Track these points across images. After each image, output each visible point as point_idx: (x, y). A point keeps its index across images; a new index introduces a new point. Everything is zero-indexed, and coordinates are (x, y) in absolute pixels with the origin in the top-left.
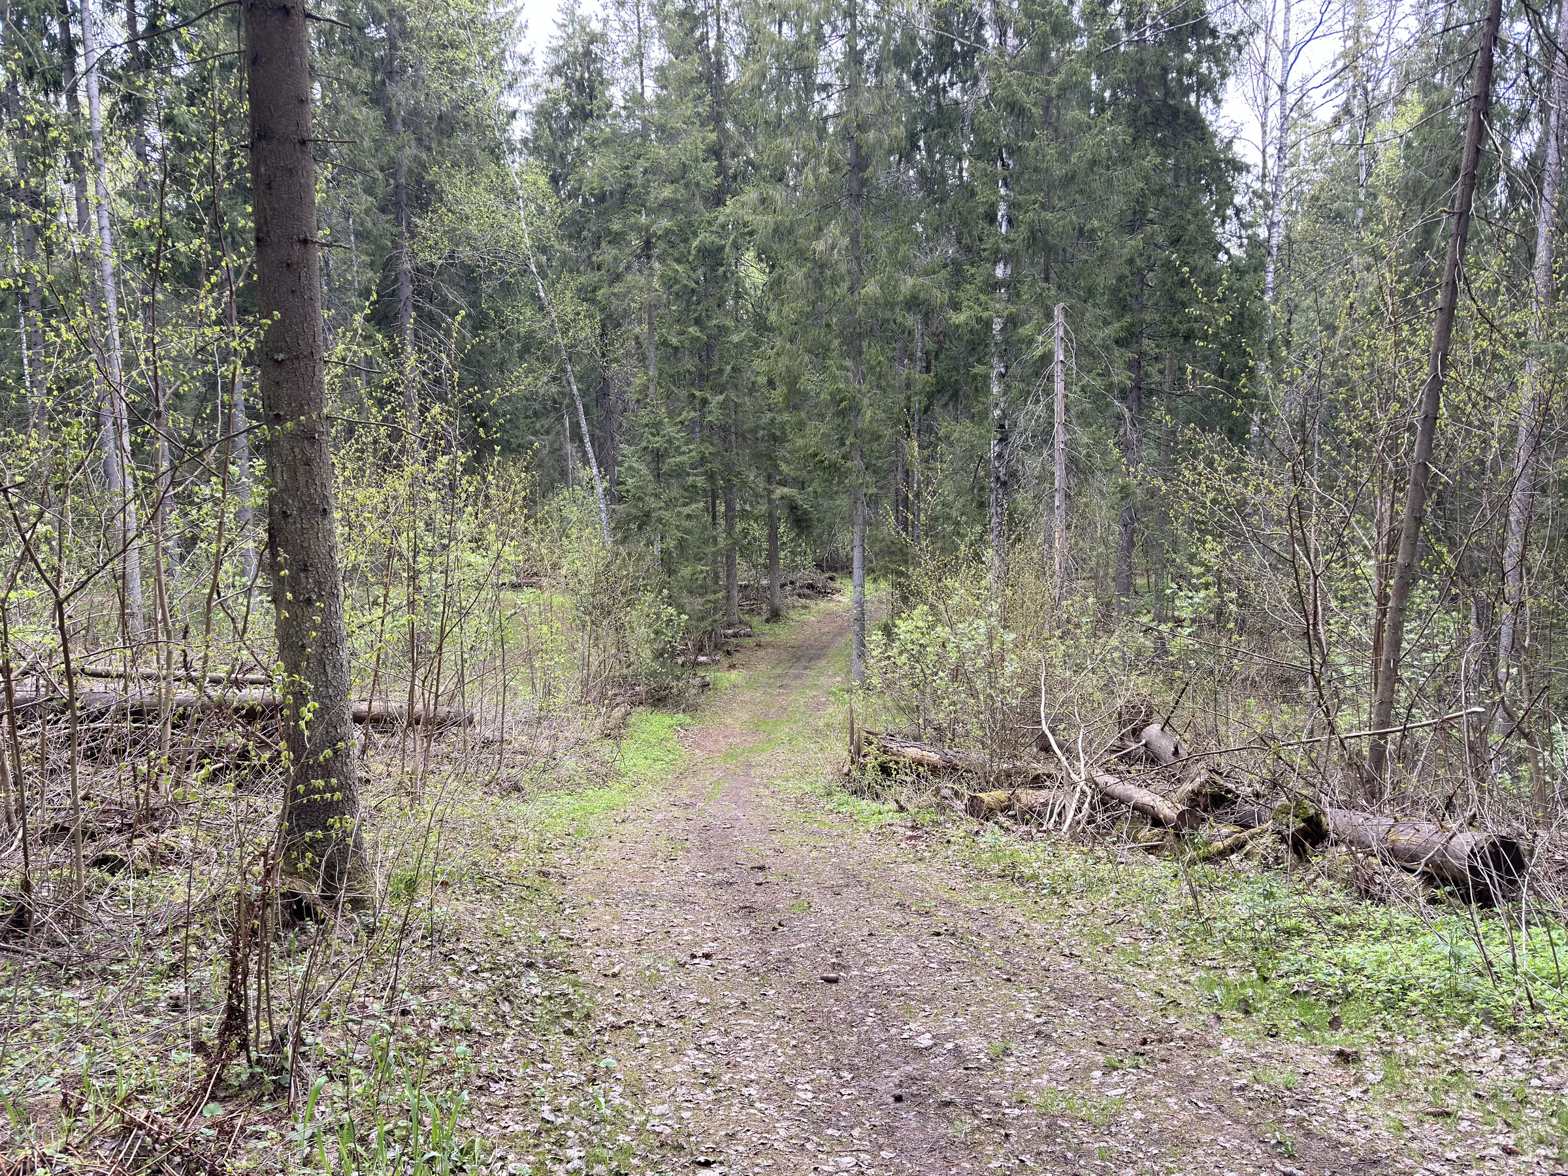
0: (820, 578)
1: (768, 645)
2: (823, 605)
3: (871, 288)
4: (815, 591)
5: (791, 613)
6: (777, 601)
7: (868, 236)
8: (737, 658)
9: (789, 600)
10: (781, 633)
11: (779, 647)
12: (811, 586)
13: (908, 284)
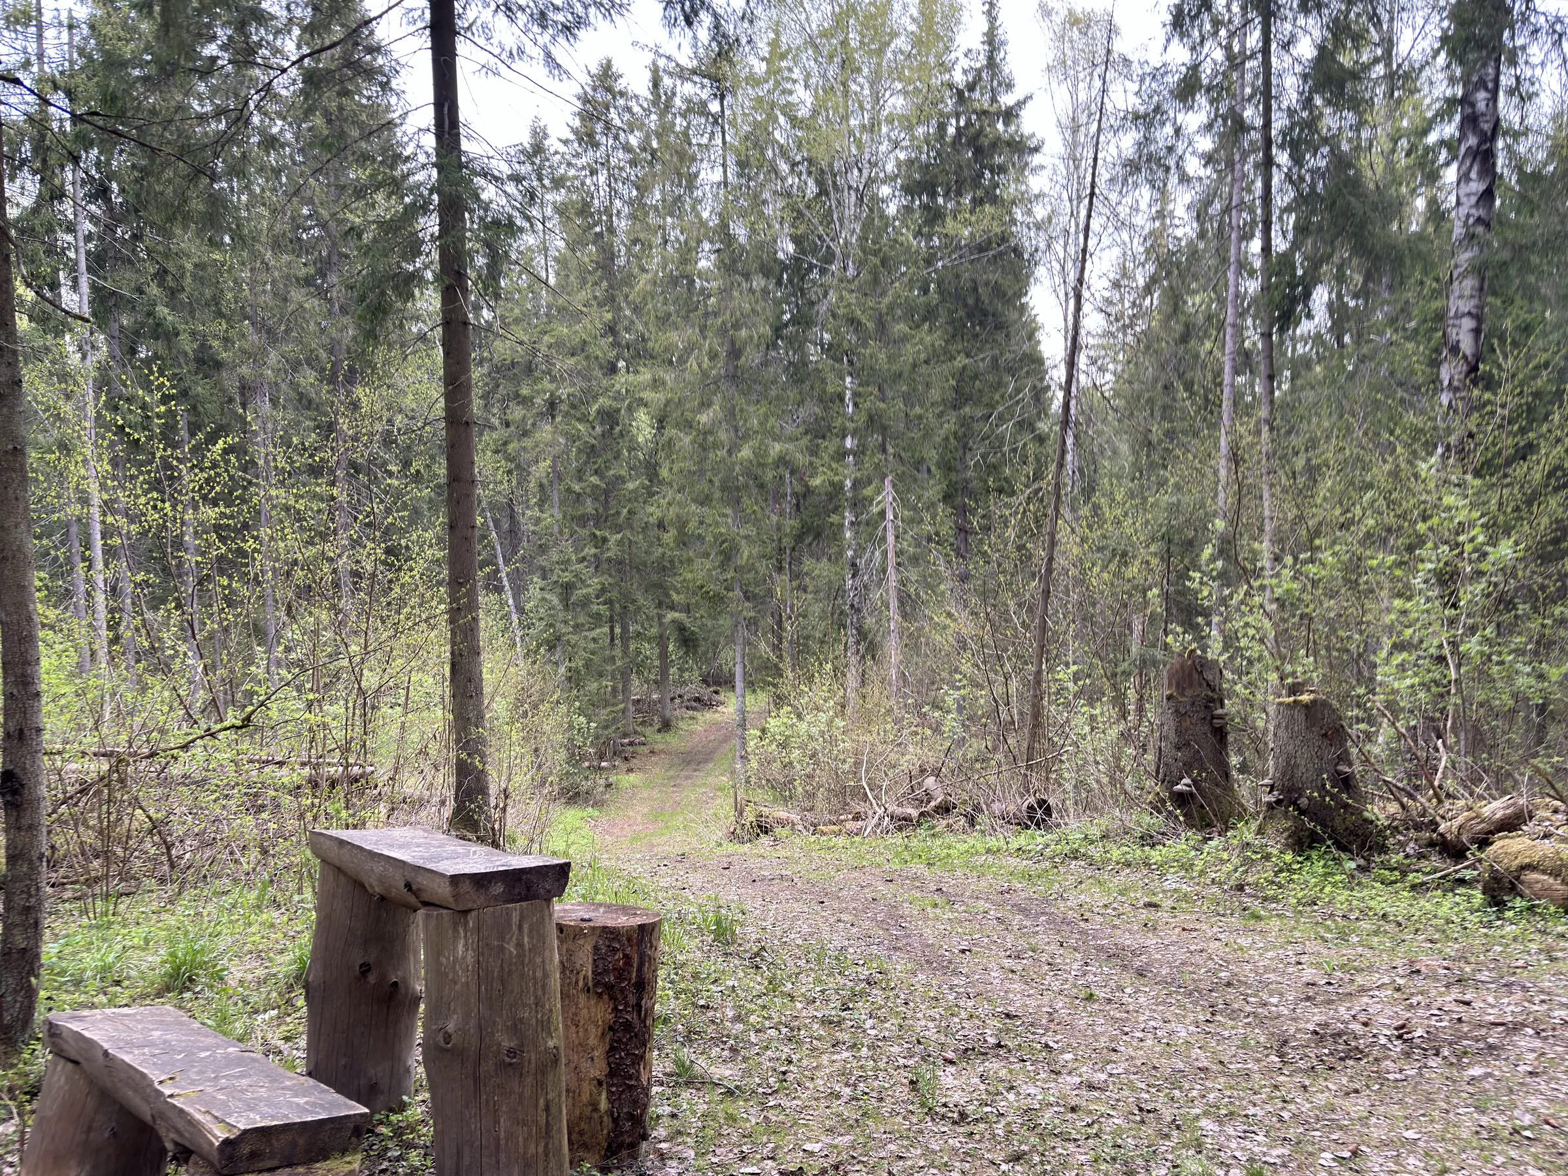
0: (706, 692)
1: (662, 751)
2: (709, 715)
3: (746, 452)
4: (701, 703)
5: (681, 724)
6: (668, 713)
7: (742, 410)
8: (634, 763)
9: (677, 712)
10: (672, 741)
11: (670, 754)
12: (697, 700)
13: (776, 448)
